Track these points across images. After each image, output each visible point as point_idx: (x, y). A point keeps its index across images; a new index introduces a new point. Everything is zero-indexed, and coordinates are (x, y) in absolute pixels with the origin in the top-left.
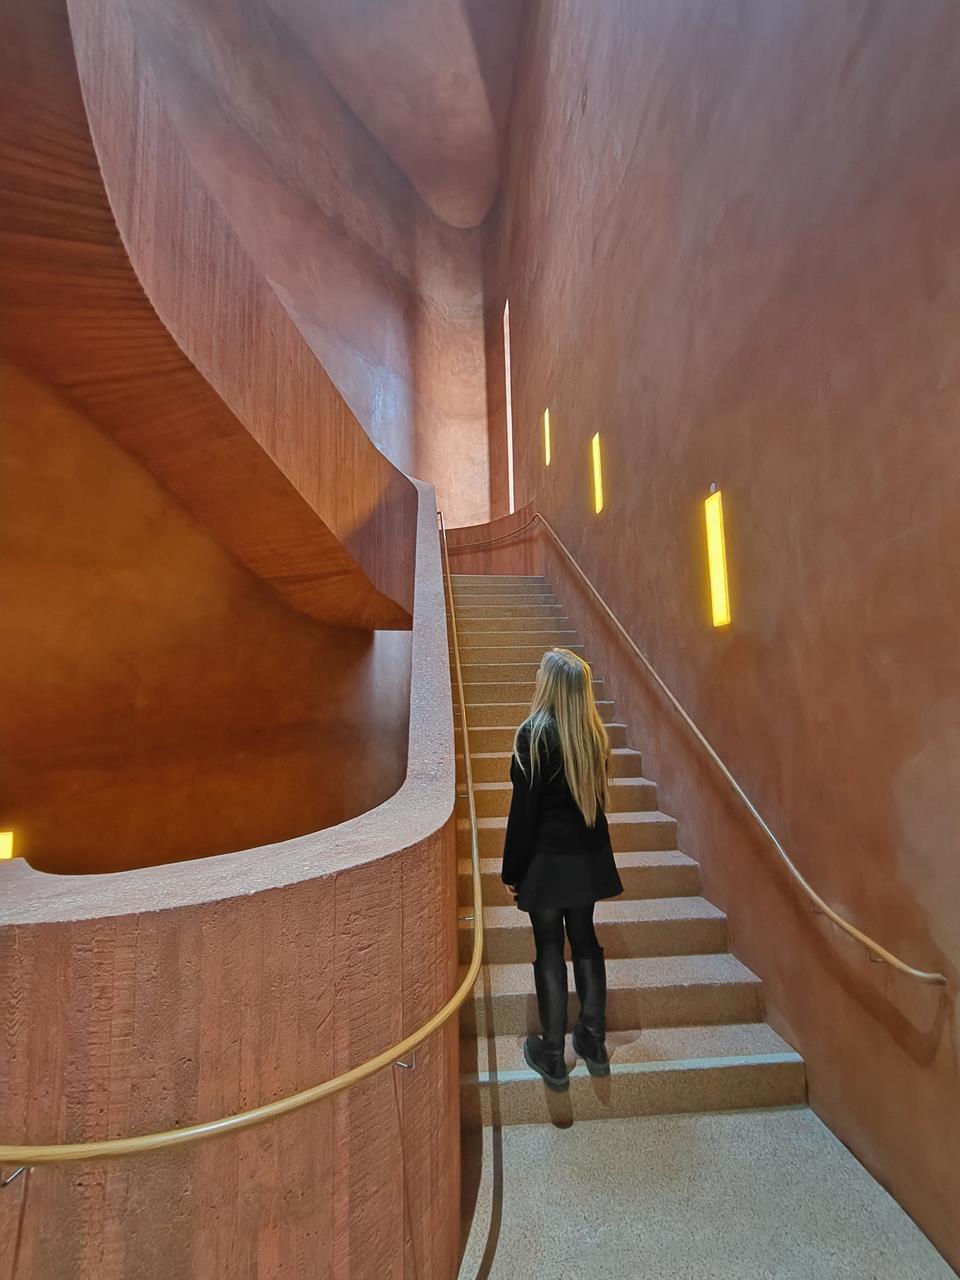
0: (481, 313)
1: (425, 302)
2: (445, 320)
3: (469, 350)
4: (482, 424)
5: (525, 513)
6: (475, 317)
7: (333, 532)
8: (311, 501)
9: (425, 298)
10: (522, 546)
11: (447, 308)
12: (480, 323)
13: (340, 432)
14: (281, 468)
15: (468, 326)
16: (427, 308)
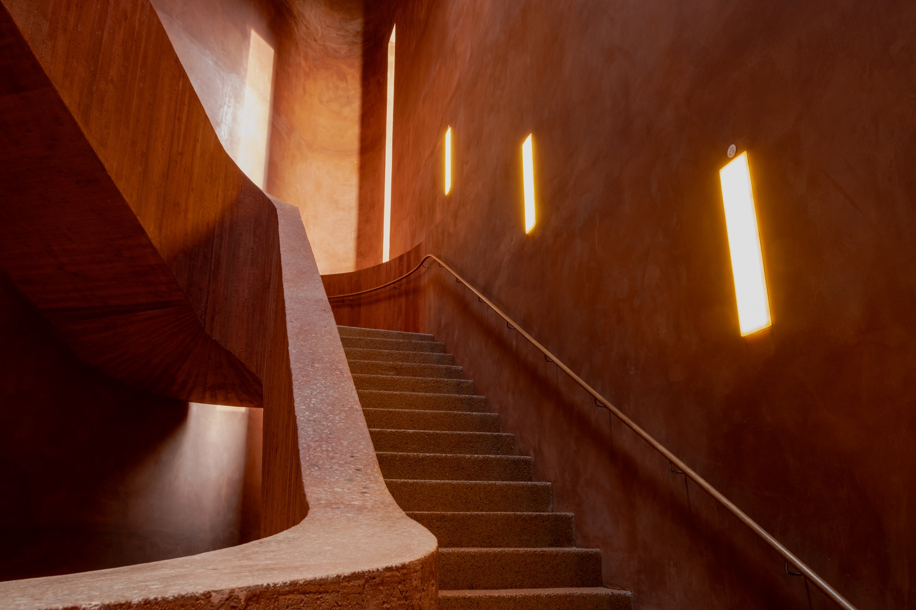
0: (359, 40)
1: (294, 17)
2: (315, 40)
3: (343, 77)
4: (352, 163)
5: (409, 257)
6: (353, 43)
7: (155, 242)
8: (130, 198)
9: (295, 13)
10: (403, 300)
11: (319, 28)
12: (358, 50)
13: (180, 120)
14: (94, 144)
15: (343, 52)
16: (296, 24)
